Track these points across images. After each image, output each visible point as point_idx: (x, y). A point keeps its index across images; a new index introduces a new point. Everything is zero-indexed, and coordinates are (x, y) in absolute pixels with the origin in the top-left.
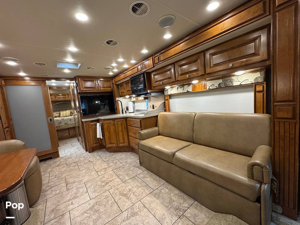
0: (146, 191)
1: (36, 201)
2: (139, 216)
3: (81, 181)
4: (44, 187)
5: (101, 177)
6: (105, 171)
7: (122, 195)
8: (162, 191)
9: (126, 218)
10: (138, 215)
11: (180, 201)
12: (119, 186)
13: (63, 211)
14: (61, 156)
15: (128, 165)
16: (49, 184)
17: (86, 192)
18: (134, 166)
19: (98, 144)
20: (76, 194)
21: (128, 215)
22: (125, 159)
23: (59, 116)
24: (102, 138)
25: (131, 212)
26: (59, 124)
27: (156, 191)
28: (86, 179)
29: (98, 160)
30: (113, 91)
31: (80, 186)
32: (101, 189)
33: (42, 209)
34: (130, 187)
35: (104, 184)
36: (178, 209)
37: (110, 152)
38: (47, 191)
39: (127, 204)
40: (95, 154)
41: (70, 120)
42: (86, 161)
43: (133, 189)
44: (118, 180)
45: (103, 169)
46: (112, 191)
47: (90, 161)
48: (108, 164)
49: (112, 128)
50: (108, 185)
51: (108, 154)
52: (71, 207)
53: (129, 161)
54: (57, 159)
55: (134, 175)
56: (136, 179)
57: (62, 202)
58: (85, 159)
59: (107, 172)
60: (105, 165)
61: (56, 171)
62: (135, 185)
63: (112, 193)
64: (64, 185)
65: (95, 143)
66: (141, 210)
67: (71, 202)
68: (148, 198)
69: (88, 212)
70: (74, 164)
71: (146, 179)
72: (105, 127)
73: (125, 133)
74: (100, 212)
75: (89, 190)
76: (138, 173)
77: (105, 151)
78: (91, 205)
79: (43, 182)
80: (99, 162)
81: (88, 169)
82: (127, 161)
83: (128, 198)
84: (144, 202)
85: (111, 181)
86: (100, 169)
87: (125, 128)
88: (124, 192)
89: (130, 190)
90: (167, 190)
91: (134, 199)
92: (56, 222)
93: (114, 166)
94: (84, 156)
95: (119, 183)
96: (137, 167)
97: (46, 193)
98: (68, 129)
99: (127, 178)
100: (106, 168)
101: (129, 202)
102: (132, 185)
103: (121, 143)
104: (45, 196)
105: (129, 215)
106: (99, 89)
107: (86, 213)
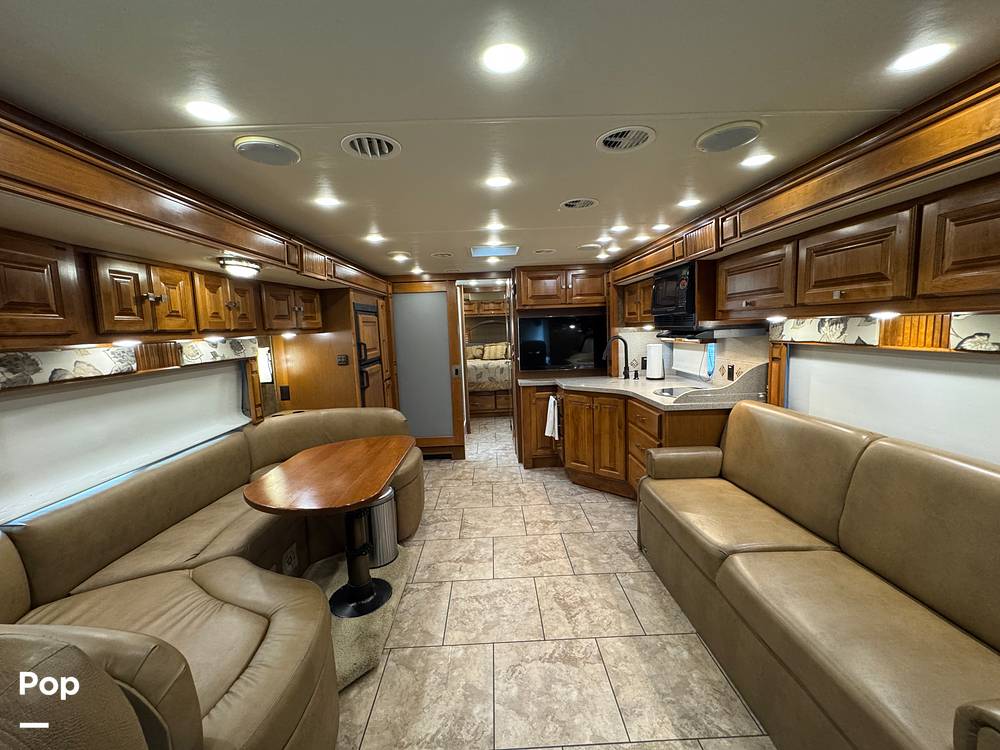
0: (623, 626)
1: (410, 536)
2: (576, 669)
3: (487, 531)
4: (425, 516)
5: (530, 539)
6: (545, 528)
7: (559, 604)
8: (669, 648)
9: (547, 657)
10: (576, 666)
11: (712, 705)
12: (561, 580)
13: (444, 577)
14: (468, 457)
15: (605, 535)
16: (435, 513)
17: (490, 560)
18: (619, 545)
19: (548, 452)
20: (472, 554)
21: (554, 652)
22: (606, 517)
23: (481, 357)
24: (557, 438)
25: (563, 652)
26: (478, 378)
27: (653, 640)
28: (498, 530)
29: (538, 493)
30: (605, 307)
31: (485, 540)
32: (520, 566)
33: (415, 556)
34: (586, 595)
35: (530, 557)
36: (690, 718)
37: (574, 483)
38: (429, 524)
39: (562, 629)
40: (537, 475)
41: (502, 370)
42: (512, 488)
43: (592, 603)
44: (563, 562)
45: (542, 521)
46: (541, 582)
47: (519, 491)
48: (557, 514)
49: (585, 418)
50: (536, 565)
51: (566, 486)
52: (457, 575)
53: (614, 525)
54: (459, 464)
55: (609, 569)
56: (609, 582)
57: (445, 558)
58: (511, 482)
59: (546, 532)
60: (548, 514)
61: (453, 489)
62: (600, 595)
63: (540, 588)
64: (457, 524)
65: (542, 448)
66: (590, 660)
67: (458, 565)
68: (619, 644)
69: (481, 600)
70: (485, 487)
71: (638, 596)
72: (568, 411)
73: (618, 440)
74: (501, 613)
75: (497, 557)
76: (625, 569)
77: (561, 475)
78: (492, 590)
79: (427, 505)
80: (539, 500)
81: (510, 508)
82: (608, 524)
83: (570, 618)
84: (606, 648)
85: (549, 559)
86: (535, 519)
87: (620, 427)
88: (567, 600)
89: (582, 600)
90: (685, 654)
91: (583, 627)
92: (428, 589)
93: (567, 524)
94: (513, 473)
95: (565, 572)
96: (627, 551)
97: (427, 528)
98: (495, 393)
99: (587, 569)
100: (548, 523)
101: (569, 629)
102: (592, 592)
103: (605, 468)
104: (425, 532)
105: (556, 655)
106: (568, 301)
107: (477, 600)
